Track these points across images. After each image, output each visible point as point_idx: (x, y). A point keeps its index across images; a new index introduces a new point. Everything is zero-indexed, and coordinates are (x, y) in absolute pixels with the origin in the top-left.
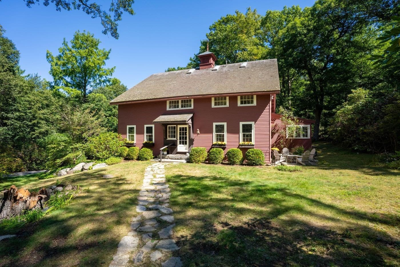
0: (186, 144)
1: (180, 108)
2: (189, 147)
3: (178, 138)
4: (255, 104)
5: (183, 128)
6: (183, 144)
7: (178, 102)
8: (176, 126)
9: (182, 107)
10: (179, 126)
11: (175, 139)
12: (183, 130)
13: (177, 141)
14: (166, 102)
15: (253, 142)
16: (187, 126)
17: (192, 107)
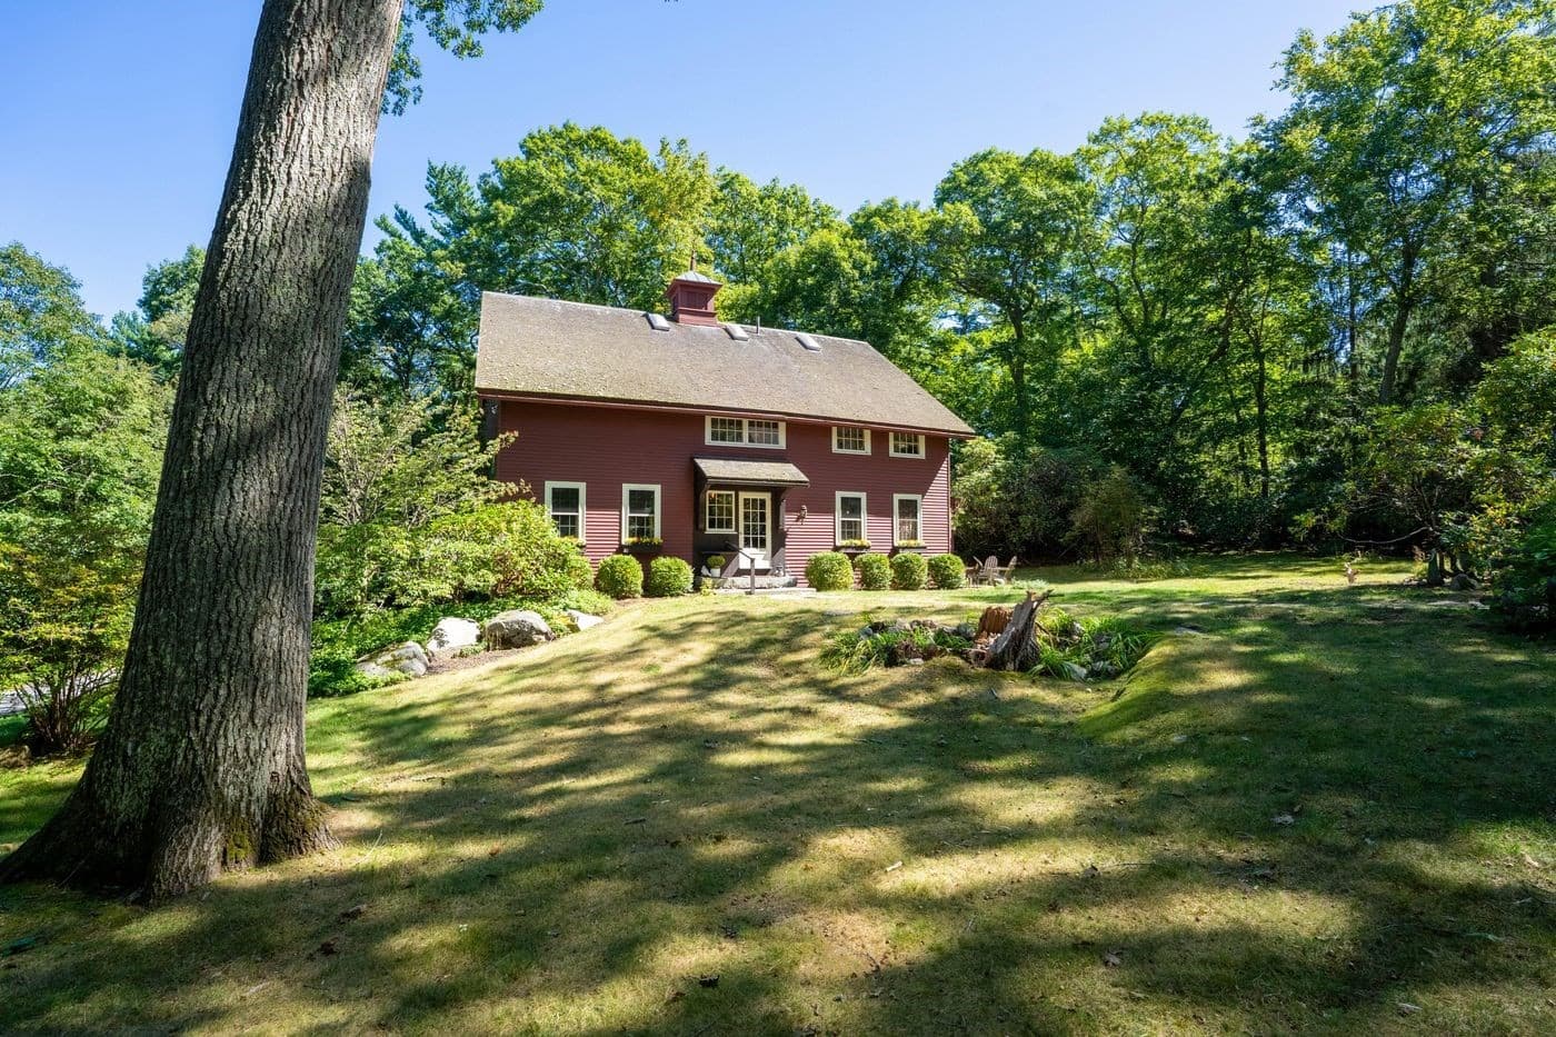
0: (763, 544)
1: (745, 443)
2: (774, 554)
3: (741, 529)
4: (922, 455)
5: (755, 501)
6: (755, 546)
7: (740, 424)
8: (733, 493)
9: (751, 440)
10: (743, 495)
11: (731, 531)
12: (754, 507)
13: (736, 537)
14: (701, 418)
15: (920, 541)
16: (767, 497)
17: (782, 444)
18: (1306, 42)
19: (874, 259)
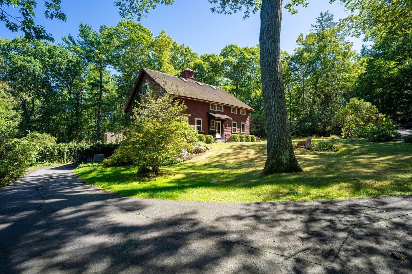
0: (220, 132)
1: (216, 110)
2: (221, 135)
3: (216, 129)
4: (245, 114)
6: (218, 133)
7: (215, 105)
8: (215, 121)
9: (218, 109)
10: (217, 122)
11: (214, 130)
12: (218, 124)
14: (209, 104)
15: (245, 133)
16: (220, 122)
17: (223, 111)
18: (302, 35)
19: (211, 67)
